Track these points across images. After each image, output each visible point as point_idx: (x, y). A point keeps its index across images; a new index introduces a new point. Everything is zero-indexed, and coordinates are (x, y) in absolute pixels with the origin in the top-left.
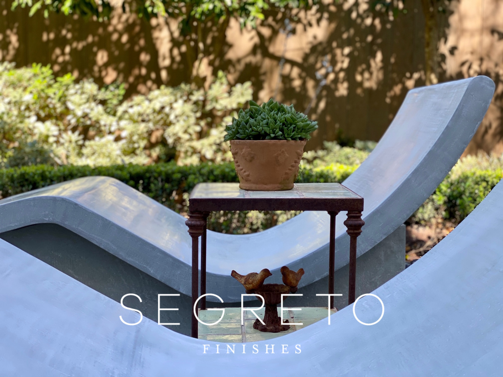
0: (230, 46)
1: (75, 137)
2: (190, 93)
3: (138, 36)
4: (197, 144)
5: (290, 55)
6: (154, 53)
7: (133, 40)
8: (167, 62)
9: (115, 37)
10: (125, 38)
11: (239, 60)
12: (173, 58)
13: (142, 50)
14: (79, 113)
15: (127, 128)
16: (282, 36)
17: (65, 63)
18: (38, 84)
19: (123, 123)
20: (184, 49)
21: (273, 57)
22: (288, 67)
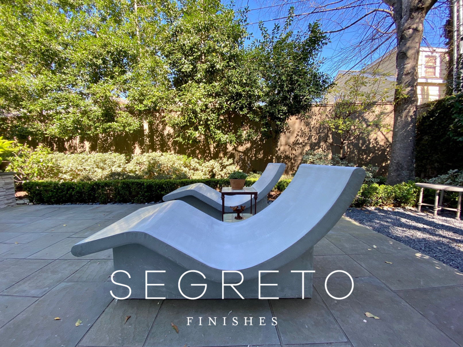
0: (228, 149)
1: (192, 171)
2: (219, 161)
3: (206, 147)
4: (220, 173)
5: (241, 151)
6: (210, 150)
7: (205, 148)
8: (213, 153)
9: (201, 147)
10: (203, 147)
11: (229, 152)
12: (214, 151)
13: (207, 150)
14: (193, 166)
15: (204, 169)
16: (240, 146)
17: (189, 153)
18: (184, 159)
19: (203, 168)
20: (216, 149)
21: (238, 151)
22: (241, 153)
